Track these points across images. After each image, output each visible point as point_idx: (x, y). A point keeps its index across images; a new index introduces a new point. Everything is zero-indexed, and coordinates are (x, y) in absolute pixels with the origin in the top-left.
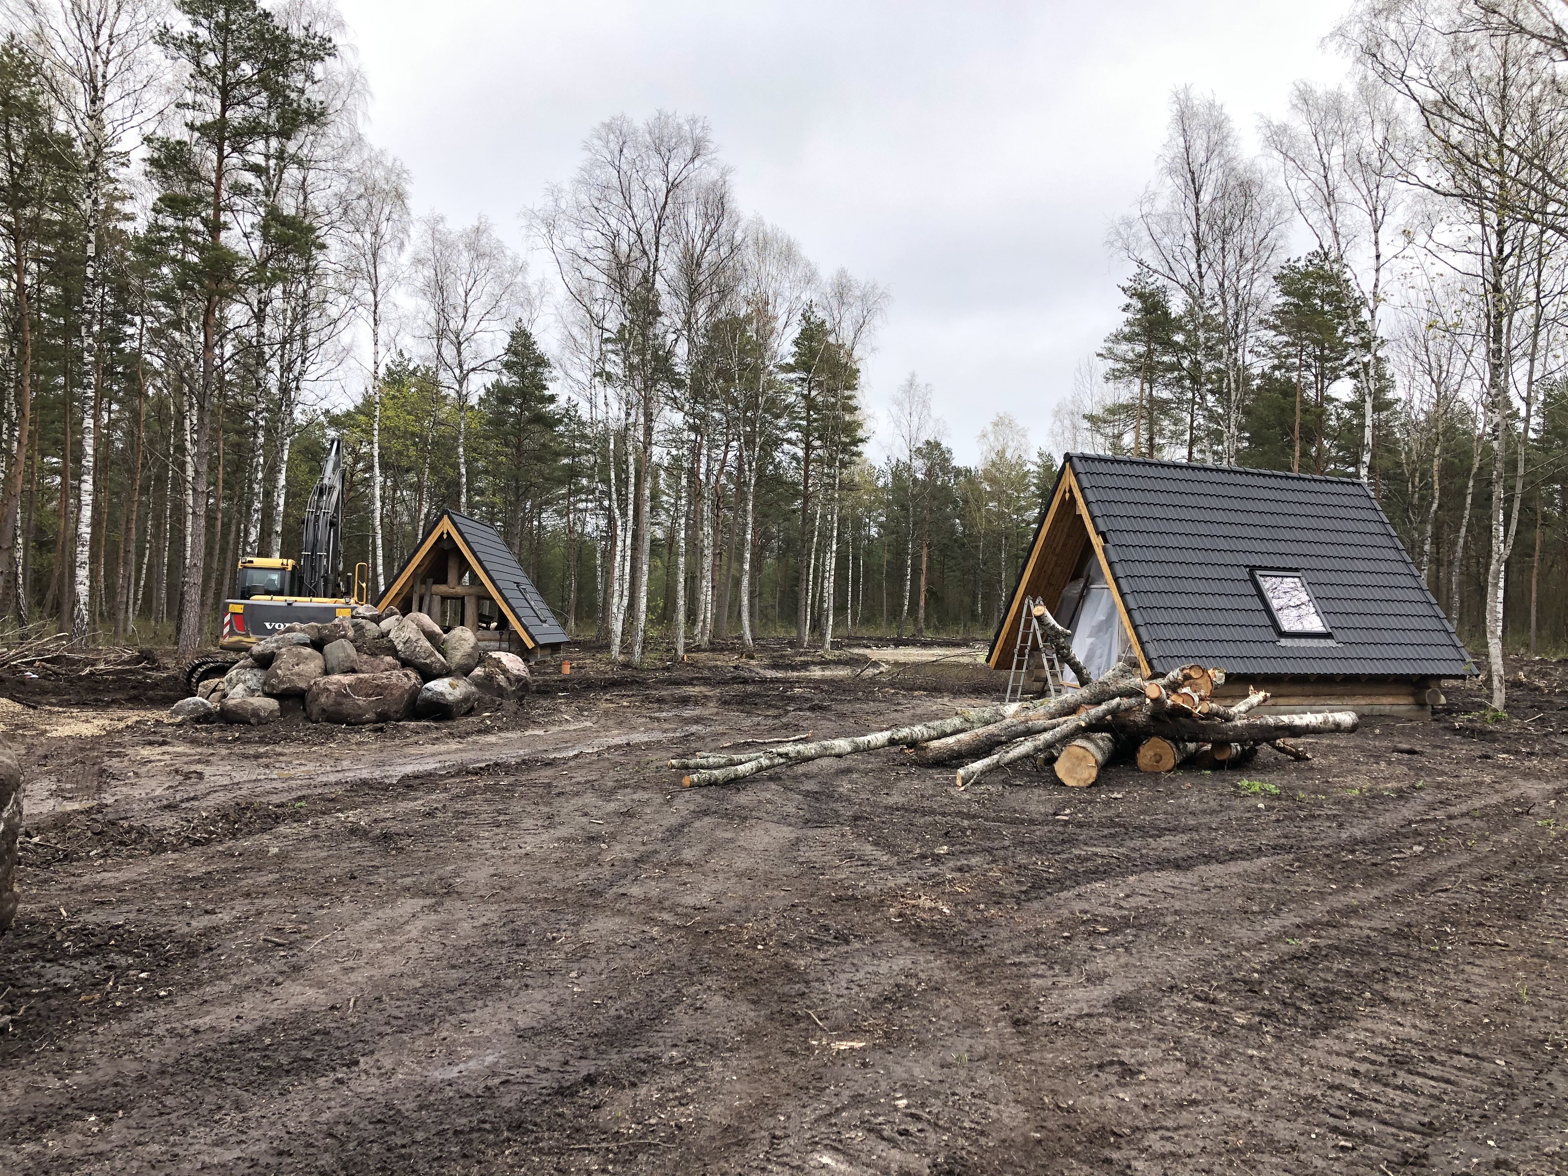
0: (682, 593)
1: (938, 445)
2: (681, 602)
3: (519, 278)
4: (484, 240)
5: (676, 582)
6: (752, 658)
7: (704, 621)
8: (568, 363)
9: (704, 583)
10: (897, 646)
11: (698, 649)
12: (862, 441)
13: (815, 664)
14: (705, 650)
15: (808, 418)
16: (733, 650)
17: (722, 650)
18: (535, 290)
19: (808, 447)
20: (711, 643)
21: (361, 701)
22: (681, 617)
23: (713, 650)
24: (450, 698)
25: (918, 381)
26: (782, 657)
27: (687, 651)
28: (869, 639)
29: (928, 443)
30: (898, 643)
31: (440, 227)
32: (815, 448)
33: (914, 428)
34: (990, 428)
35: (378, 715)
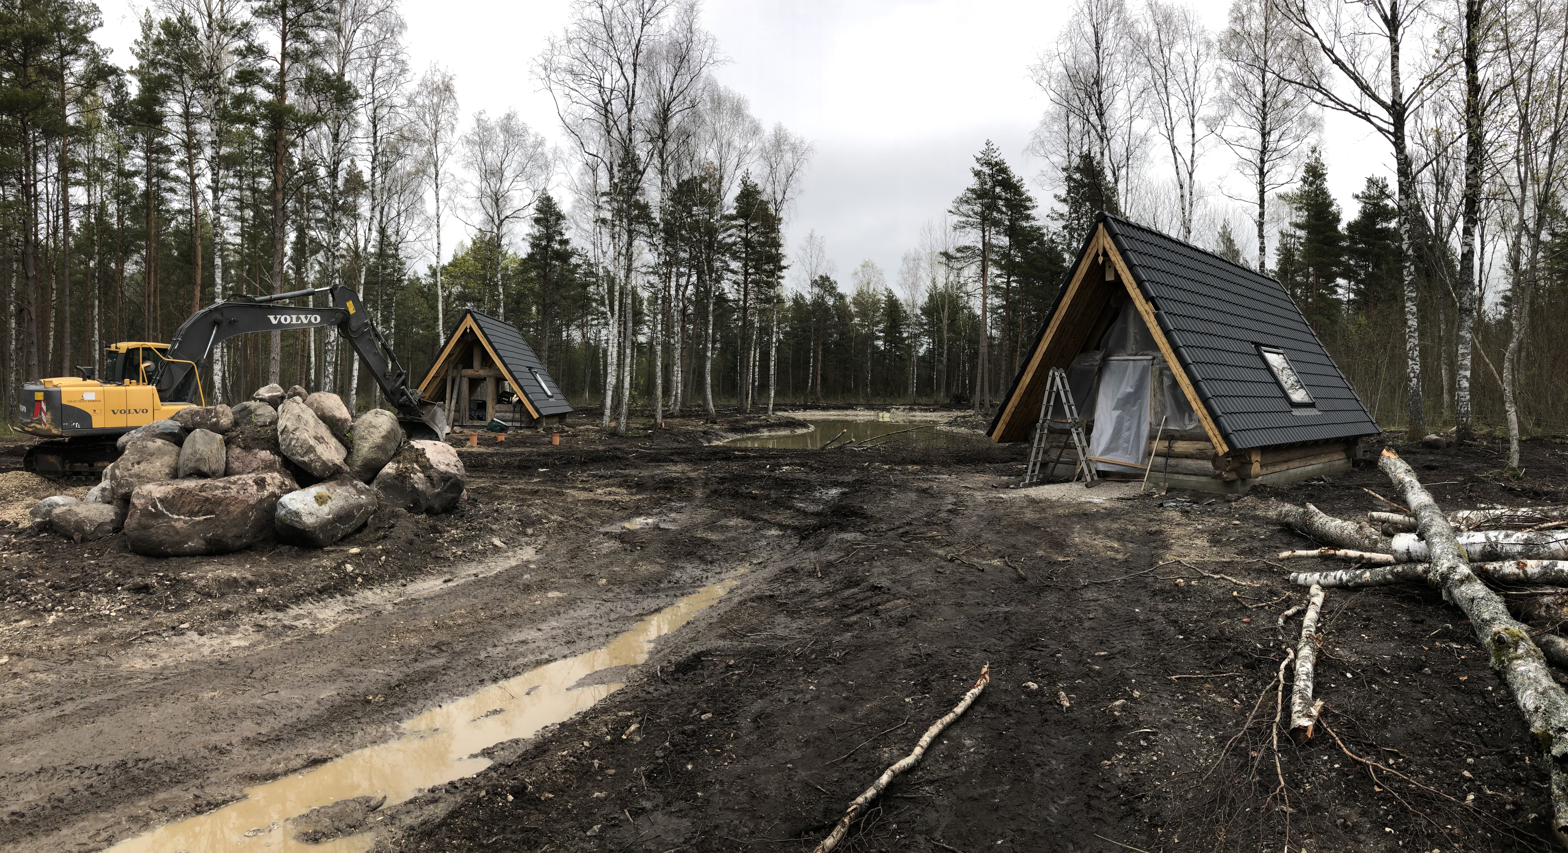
0: (659, 374)
1: (828, 278)
2: (659, 381)
3: (539, 150)
4: (513, 123)
5: (655, 366)
6: (715, 423)
7: (676, 396)
8: (578, 218)
9: (676, 368)
10: (805, 410)
11: (672, 416)
12: (785, 268)
13: (763, 427)
14: (677, 417)
15: (746, 252)
16: (698, 416)
17: (690, 416)
18: (550, 156)
19: (746, 273)
20: (681, 411)
21: (180, 521)
22: (659, 392)
23: (683, 417)
24: (309, 520)
25: (815, 234)
26: (737, 421)
27: (664, 417)
28: (786, 405)
29: (821, 277)
30: (806, 408)
31: (483, 117)
32: (750, 274)
33: (814, 265)
34: (859, 268)
35: (209, 541)
